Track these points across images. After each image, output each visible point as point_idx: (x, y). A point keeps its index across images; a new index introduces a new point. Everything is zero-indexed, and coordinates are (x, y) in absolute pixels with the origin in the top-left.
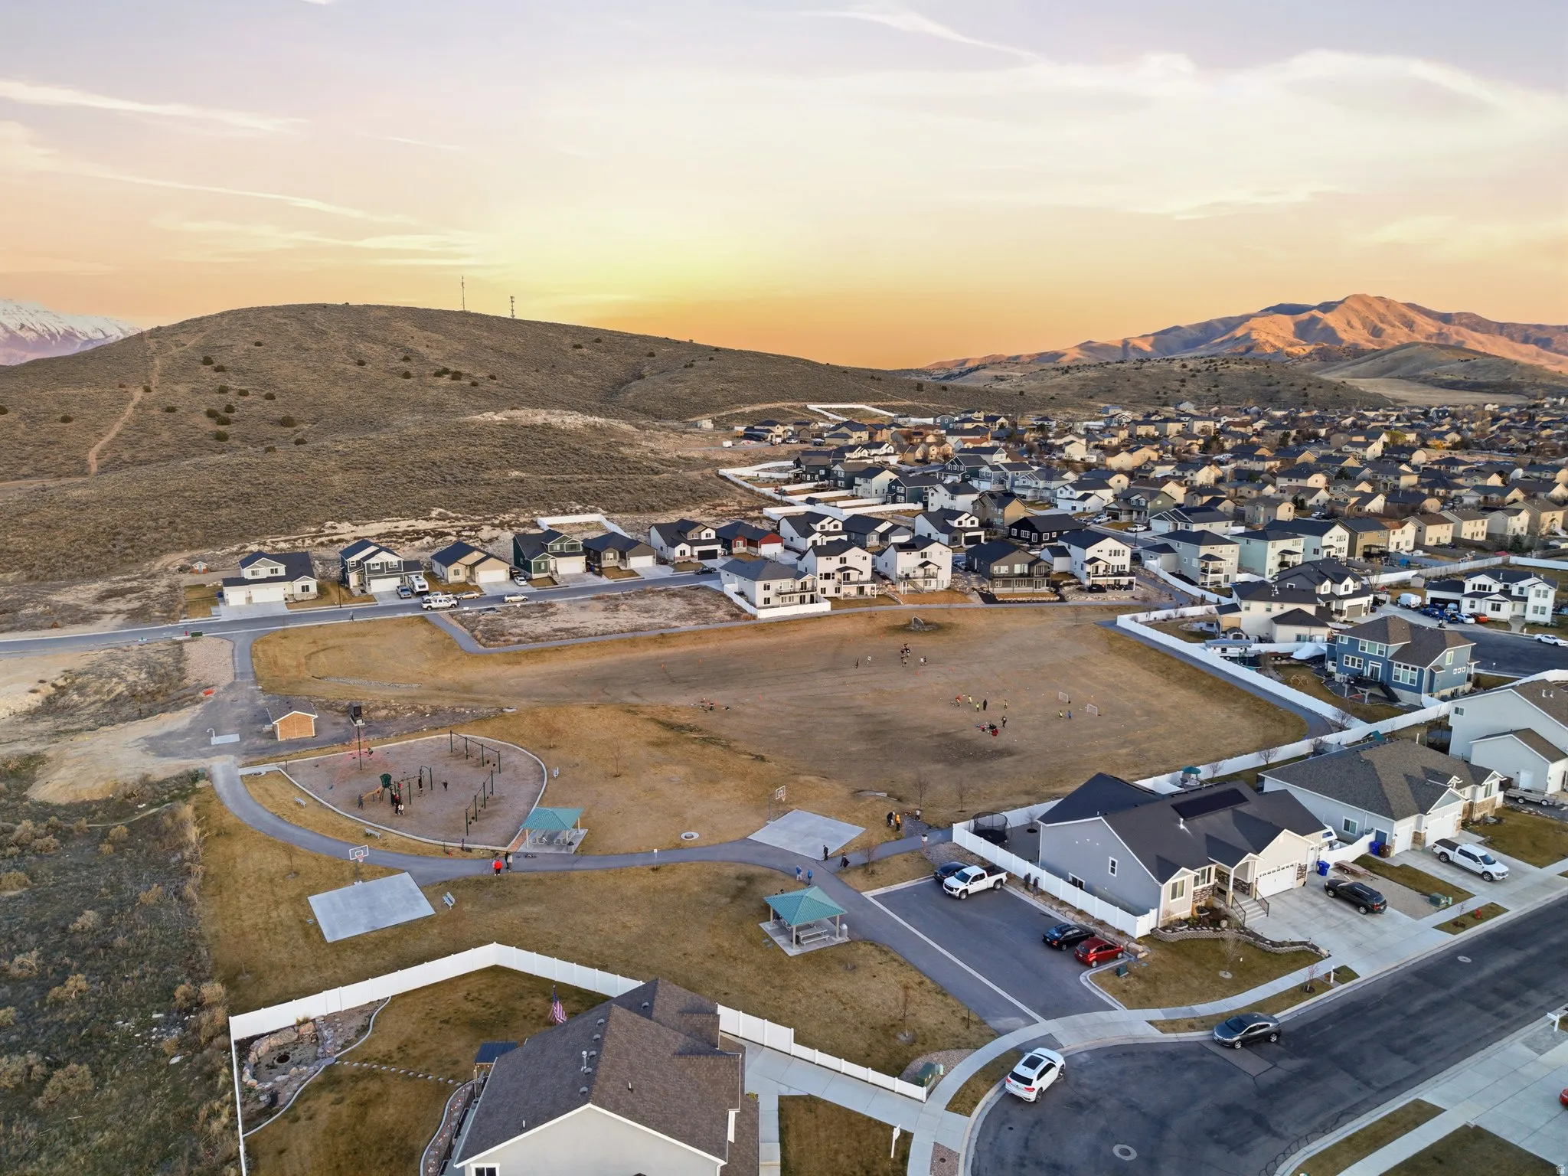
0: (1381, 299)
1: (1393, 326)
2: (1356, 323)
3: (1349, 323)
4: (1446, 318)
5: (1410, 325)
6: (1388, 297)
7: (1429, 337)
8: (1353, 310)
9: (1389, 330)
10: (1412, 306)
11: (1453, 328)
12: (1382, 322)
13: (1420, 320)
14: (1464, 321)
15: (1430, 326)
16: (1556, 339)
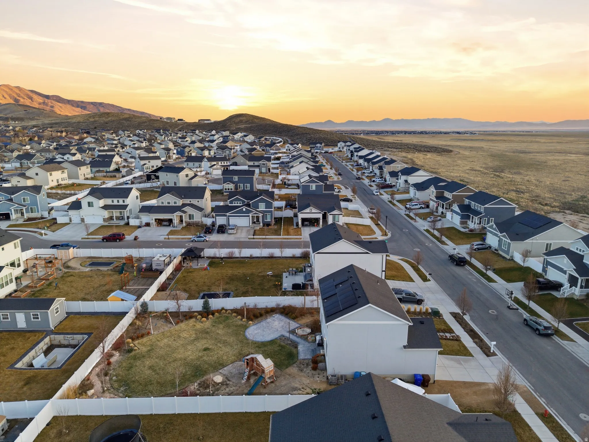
0: (18, 88)
1: (24, 99)
2: (6, 96)
3: (3, 96)
4: (47, 97)
5: (31, 98)
6: (21, 86)
7: (40, 104)
8: (4, 90)
9: (22, 100)
10: (32, 91)
11: (49, 101)
12: (19, 97)
13: (35, 97)
14: (54, 98)
15: (40, 100)
16: (88, 106)
